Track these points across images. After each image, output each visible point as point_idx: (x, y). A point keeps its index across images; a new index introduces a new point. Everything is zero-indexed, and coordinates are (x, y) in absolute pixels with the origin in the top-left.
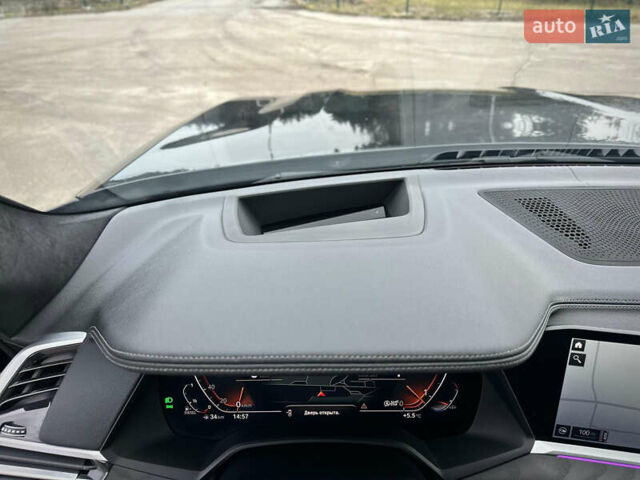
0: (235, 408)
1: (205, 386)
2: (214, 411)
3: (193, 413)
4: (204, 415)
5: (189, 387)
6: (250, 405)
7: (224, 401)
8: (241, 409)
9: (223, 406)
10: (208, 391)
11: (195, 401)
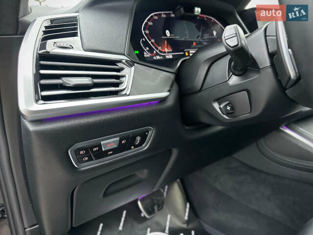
0: (165, 52)
1: (150, 40)
2: (157, 54)
3: (148, 56)
4: (153, 56)
5: (143, 41)
6: (171, 50)
7: (160, 48)
8: (168, 52)
9: (160, 51)
10: (152, 43)
11: (148, 49)
